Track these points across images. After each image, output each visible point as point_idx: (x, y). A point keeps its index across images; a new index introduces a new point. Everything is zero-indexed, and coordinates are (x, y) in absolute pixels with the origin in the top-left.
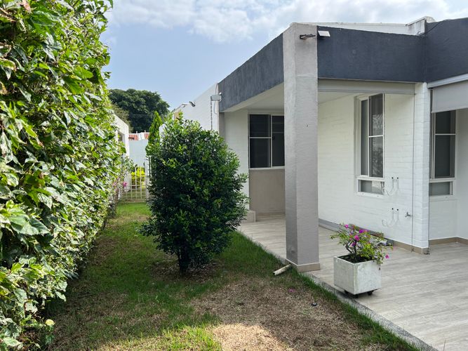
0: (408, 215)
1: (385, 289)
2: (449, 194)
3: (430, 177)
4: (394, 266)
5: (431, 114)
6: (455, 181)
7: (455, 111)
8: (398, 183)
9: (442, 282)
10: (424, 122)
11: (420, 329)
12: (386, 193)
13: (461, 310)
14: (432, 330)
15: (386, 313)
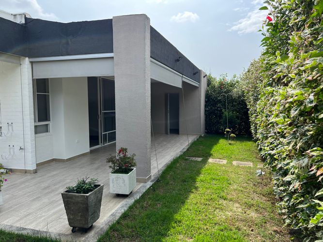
0: (21, 149)
1: (6, 205)
2: (47, 132)
3: (35, 122)
4: (12, 187)
5: (33, 80)
6: (50, 123)
7: (48, 79)
8: (12, 127)
9: (45, 188)
10: (29, 84)
11: (32, 223)
12: (3, 135)
13: (57, 201)
14: (40, 220)
15: (7, 221)
